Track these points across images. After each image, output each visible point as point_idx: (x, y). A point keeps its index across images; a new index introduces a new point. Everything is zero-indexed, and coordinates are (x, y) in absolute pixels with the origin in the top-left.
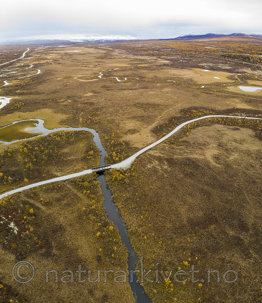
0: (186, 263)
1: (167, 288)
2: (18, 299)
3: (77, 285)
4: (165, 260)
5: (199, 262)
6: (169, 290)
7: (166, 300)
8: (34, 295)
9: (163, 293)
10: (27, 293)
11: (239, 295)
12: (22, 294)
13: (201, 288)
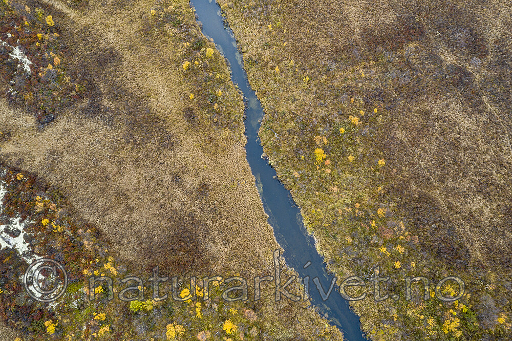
0: (355, 120)
1: (318, 167)
2: (49, 195)
3: (151, 166)
4: (314, 114)
5: (380, 119)
6: (324, 172)
7: (317, 191)
8: (76, 187)
9: (311, 178)
10: (63, 184)
11: (453, 181)
12: (56, 186)
13: (384, 168)
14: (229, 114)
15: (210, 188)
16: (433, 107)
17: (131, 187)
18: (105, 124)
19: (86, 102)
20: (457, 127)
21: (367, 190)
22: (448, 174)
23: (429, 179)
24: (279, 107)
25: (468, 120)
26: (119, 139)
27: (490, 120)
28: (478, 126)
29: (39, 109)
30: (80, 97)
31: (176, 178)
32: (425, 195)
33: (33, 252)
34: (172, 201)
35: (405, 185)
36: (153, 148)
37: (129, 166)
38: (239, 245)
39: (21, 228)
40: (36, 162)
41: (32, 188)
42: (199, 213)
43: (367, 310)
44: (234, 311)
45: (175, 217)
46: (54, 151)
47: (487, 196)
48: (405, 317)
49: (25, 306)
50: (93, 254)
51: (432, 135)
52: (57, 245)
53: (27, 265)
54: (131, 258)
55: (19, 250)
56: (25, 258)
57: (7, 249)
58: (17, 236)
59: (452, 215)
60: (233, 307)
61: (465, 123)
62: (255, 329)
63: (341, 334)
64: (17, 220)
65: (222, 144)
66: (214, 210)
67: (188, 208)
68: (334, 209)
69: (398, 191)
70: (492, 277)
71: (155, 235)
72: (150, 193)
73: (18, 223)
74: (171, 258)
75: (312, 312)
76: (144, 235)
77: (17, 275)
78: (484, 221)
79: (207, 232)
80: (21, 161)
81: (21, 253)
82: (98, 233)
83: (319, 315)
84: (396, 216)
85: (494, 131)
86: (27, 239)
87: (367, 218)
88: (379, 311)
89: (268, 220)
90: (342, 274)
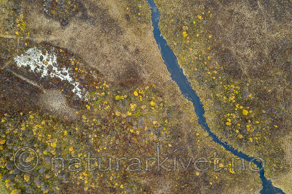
0: (200, 17)
1: (184, 40)
4: (182, 14)
5: (211, 15)
7: (184, 50)
9: (181, 44)
14: (145, 16)
15: (140, 51)
16: (235, 8)
17: (108, 52)
18: (91, 24)
19: (80, 14)
20: (244, 18)
21: (204, 48)
22: (238, 40)
23: (230, 42)
24: (166, 12)
25: (249, 14)
26: (98, 31)
27: (259, 13)
28: (254, 16)
29: (60, 18)
30: (77, 11)
31: (125, 47)
32: (227, 49)
33: (74, 81)
34: (125, 57)
35: (219, 45)
36: (114, 34)
37: (105, 43)
38: (153, 73)
39: (67, 72)
40: (65, 44)
41: (67, 55)
42: (136, 62)
43: (202, 95)
44: (153, 98)
45: (127, 64)
46: (72, 38)
47: (252, 48)
48: (216, 96)
49: (76, 100)
50: (97, 80)
51: (233, 22)
52: (83, 78)
53: (73, 86)
54: (112, 81)
55: (69, 80)
56: (72, 83)
57: (64, 80)
58: (66, 75)
59: (237, 57)
60: (153, 96)
61: (248, 15)
62: (162, 104)
63: (192, 103)
64: (64, 69)
65: (143, 31)
66: (142, 60)
67: (132, 60)
68: (190, 57)
69: (217, 48)
70: (250, 80)
71: (120, 71)
72: (116, 54)
73: (65, 70)
74: (128, 80)
75: (182, 96)
76: (116, 72)
77: (71, 90)
78: (250, 59)
79: (140, 68)
80: (59, 43)
81: (70, 82)
82: (98, 72)
83: (184, 97)
84: (215, 58)
85: (260, 19)
86: (71, 76)
87: (203, 60)
88: (206, 95)
89: (164, 63)
90: (193, 82)
